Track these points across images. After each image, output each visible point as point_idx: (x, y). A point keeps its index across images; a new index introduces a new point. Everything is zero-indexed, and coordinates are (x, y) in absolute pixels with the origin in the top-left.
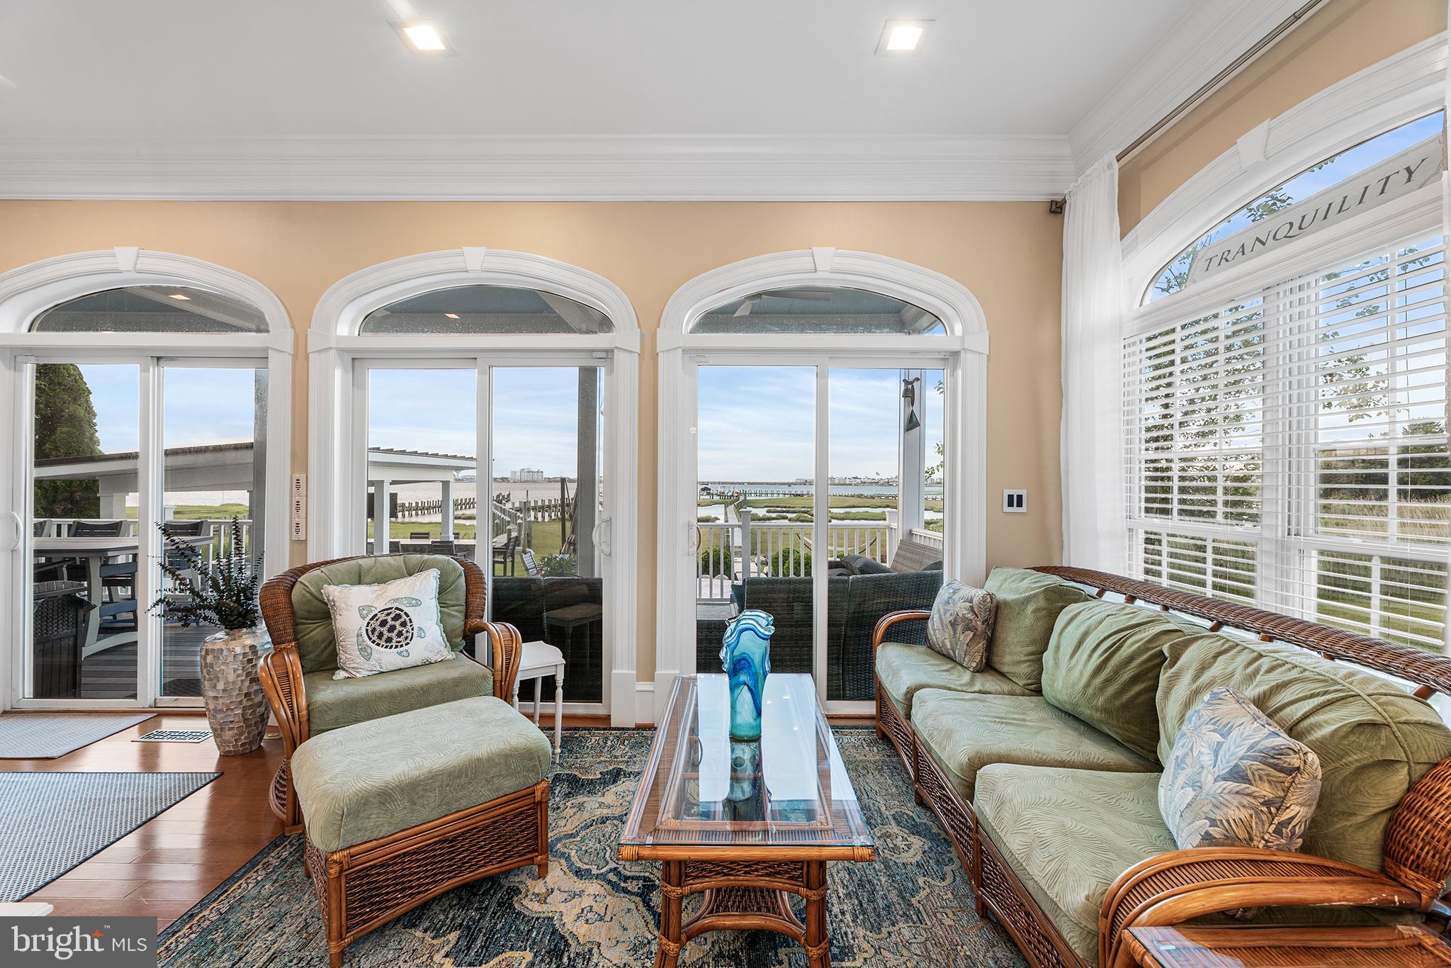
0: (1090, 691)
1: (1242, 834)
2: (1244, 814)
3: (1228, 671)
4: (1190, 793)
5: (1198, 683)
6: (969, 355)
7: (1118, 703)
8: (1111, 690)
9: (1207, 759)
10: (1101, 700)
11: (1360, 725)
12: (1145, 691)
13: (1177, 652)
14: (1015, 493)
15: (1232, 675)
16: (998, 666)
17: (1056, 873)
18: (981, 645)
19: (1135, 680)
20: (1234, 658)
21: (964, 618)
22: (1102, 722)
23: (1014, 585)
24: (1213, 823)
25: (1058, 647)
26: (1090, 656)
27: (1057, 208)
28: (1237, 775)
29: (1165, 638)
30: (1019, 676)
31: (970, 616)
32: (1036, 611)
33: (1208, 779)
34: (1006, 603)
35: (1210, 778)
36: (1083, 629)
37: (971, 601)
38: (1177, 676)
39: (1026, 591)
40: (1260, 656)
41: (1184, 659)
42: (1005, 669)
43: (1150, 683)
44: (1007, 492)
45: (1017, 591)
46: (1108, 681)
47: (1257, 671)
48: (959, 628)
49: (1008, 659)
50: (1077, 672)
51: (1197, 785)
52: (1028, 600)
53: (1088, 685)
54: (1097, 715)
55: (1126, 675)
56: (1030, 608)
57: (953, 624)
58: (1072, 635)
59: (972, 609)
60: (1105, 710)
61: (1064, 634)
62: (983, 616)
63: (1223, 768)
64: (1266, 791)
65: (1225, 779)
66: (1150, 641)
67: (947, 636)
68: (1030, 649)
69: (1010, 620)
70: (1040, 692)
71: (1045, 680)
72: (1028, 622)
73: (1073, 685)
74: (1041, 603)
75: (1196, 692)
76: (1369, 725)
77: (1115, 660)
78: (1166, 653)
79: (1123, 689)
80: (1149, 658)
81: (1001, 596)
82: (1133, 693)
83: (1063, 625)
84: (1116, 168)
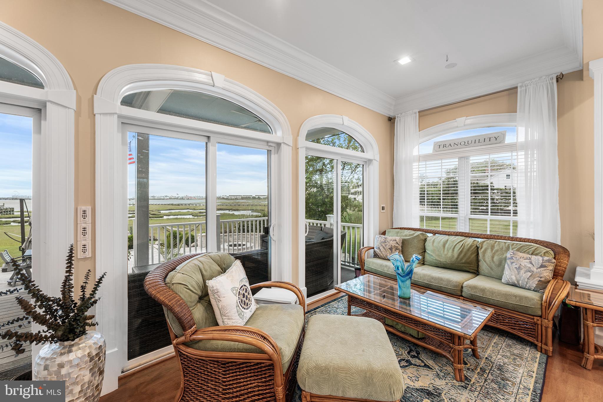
2: (547, 274)
4: (529, 274)
5: (493, 251)
6: (375, 162)
7: (468, 261)
8: (466, 258)
9: (530, 265)
10: (463, 261)
13: (481, 244)
14: (383, 206)
15: (502, 248)
20: (499, 244)
21: (395, 246)
22: (463, 266)
23: (403, 234)
26: (454, 250)
27: (391, 120)
29: (475, 243)
31: (397, 245)
32: (418, 241)
35: (535, 269)
36: (441, 244)
37: (396, 241)
38: (485, 250)
39: (410, 235)
41: (485, 246)
43: (476, 254)
45: (406, 236)
46: (464, 255)
48: (394, 250)
50: (450, 254)
51: (530, 271)
52: (414, 238)
55: (468, 254)
56: (415, 241)
59: (397, 243)
60: (465, 263)
62: (401, 244)
65: (540, 268)
66: (472, 243)
68: (418, 252)
69: (409, 245)
70: (423, 264)
71: (427, 257)
72: (416, 244)
73: (451, 259)
74: (419, 238)
75: (494, 253)
76: (546, 252)
77: (464, 251)
78: (479, 246)
79: (469, 257)
80: (474, 248)
81: (402, 238)
82: (472, 256)
83: (431, 244)
84: (418, 114)
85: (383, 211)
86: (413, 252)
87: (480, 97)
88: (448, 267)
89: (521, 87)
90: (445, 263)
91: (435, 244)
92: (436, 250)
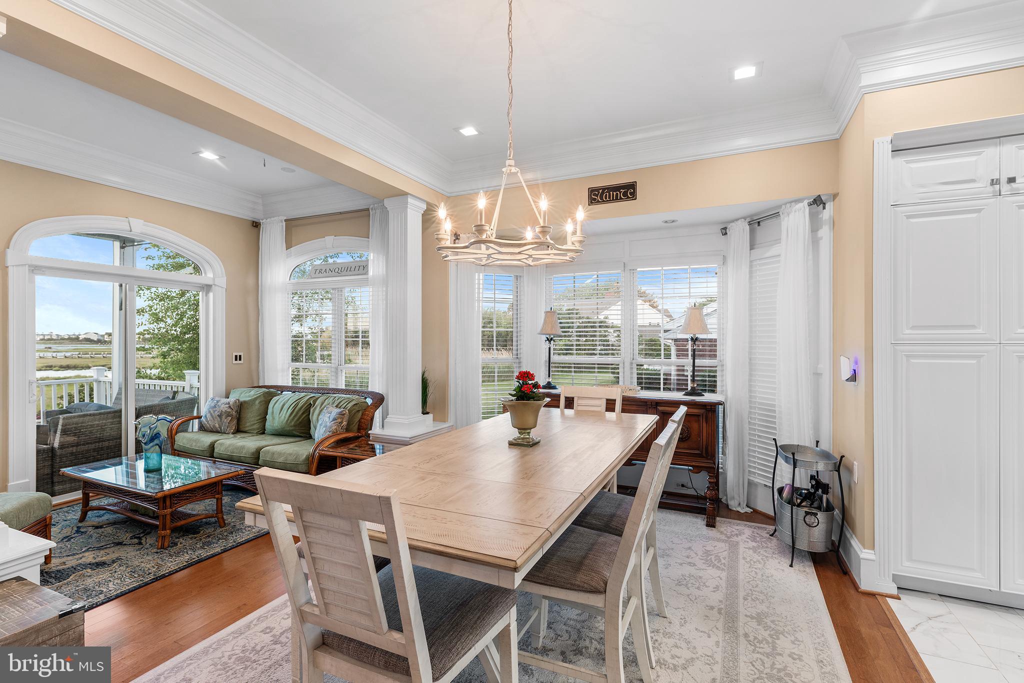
0: (289, 421)
2: (336, 426)
3: (328, 402)
4: (324, 429)
5: (321, 408)
6: (217, 287)
7: (298, 422)
8: (296, 419)
9: (327, 420)
10: (293, 423)
11: (355, 405)
12: (306, 416)
13: (315, 402)
14: (238, 354)
16: (242, 429)
17: (296, 457)
18: (235, 422)
19: (303, 414)
20: (329, 399)
21: (226, 412)
22: (293, 430)
23: (247, 394)
24: (330, 432)
25: (273, 412)
26: (287, 411)
27: (256, 225)
28: (334, 419)
29: (311, 399)
30: (254, 429)
32: (260, 403)
34: (245, 402)
35: (329, 423)
36: (282, 404)
37: (229, 403)
38: (315, 408)
39: (253, 396)
40: (335, 397)
41: (316, 404)
42: (247, 429)
43: (308, 413)
44: (235, 354)
45: (249, 396)
46: (295, 416)
47: (335, 401)
48: (224, 417)
49: (248, 424)
50: (283, 417)
51: (326, 425)
52: (256, 399)
53: (288, 420)
54: (291, 428)
55: (300, 414)
56: (257, 402)
57: (220, 416)
58: (278, 406)
59: (230, 407)
60: (295, 426)
61: (275, 406)
62: (235, 409)
63: (331, 419)
64: (339, 420)
65: (332, 422)
66: (307, 401)
67: (216, 422)
68: (259, 418)
69: (248, 409)
70: (263, 433)
71: (268, 425)
72: (257, 407)
73: (282, 422)
74: (262, 399)
75: (321, 411)
76: (356, 404)
77: (296, 410)
78: (312, 403)
79: (299, 418)
80: (307, 406)
81: (242, 399)
82: (303, 417)
83: (273, 405)
84: (284, 223)
85: (238, 362)
86: (251, 419)
87: (340, 213)
88: (282, 434)
89: (372, 209)
90: (276, 428)
91: (276, 405)
92: (274, 413)
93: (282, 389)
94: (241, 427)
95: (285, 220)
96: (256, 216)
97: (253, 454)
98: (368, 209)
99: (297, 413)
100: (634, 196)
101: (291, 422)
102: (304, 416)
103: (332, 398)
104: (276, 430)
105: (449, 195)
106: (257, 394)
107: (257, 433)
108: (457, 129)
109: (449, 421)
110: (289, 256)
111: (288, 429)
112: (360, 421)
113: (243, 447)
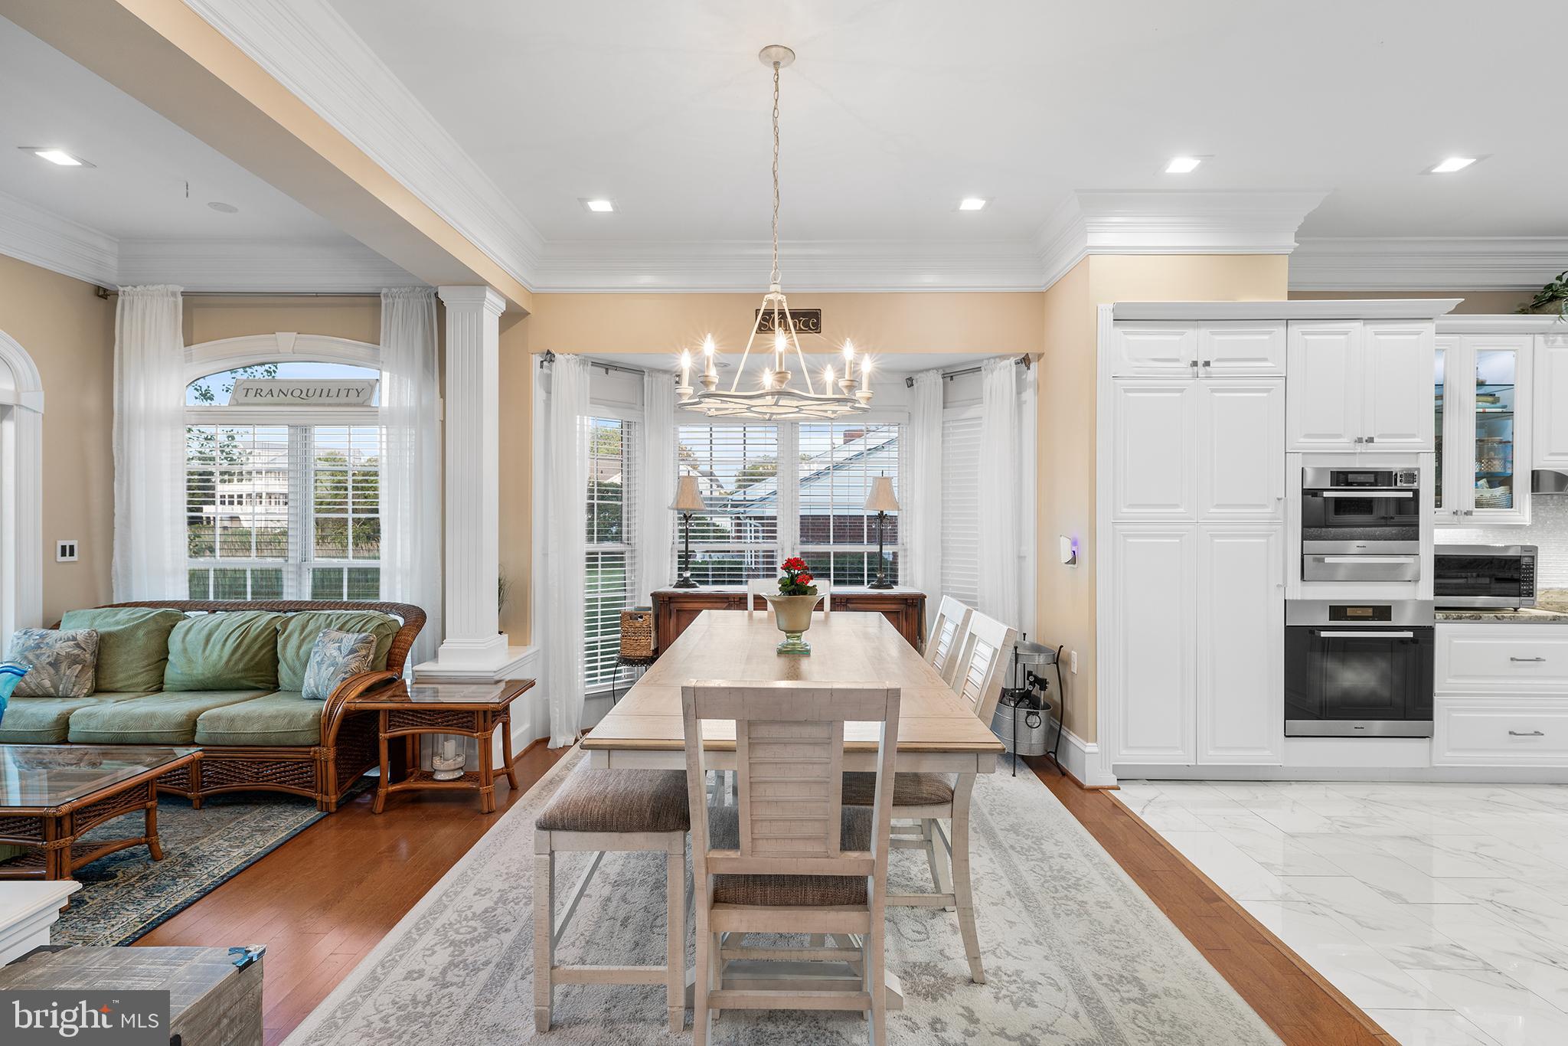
0: (232, 663)
1: (357, 671)
2: (357, 664)
3: (318, 625)
4: (332, 669)
5: (303, 635)
6: (22, 412)
7: (253, 663)
8: (247, 658)
9: (336, 653)
10: (240, 666)
11: (379, 625)
12: (269, 651)
13: (286, 624)
14: (67, 544)
15: (320, 625)
16: (109, 686)
18: (91, 673)
19: (261, 648)
20: (317, 619)
21: (68, 655)
22: (239, 678)
23: (112, 619)
24: (346, 673)
25: (185, 650)
26: (223, 645)
27: (107, 295)
28: (353, 652)
29: (274, 621)
30: (138, 685)
31: (77, 651)
32: (147, 633)
33: (340, 660)
34: (110, 634)
35: (341, 659)
36: (201, 636)
37: (74, 640)
38: (289, 636)
39: (128, 621)
40: (329, 615)
41: (290, 628)
42: (119, 685)
43: (271, 646)
44: (60, 543)
45: (117, 623)
46: (245, 653)
47: (332, 621)
48: (63, 665)
49: (121, 676)
50: (215, 656)
51: (334, 664)
52: (137, 627)
53: (229, 660)
54: (236, 676)
55: (256, 647)
56: (141, 633)
57: (54, 664)
58: (195, 639)
59: (76, 646)
60: (245, 670)
61: (189, 639)
62: (89, 649)
63: (345, 651)
64: (364, 652)
66: (267, 624)
67: (44, 676)
68: (145, 663)
69: (118, 647)
70: (160, 690)
71: (174, 673)
72: (140, 643)
73: (215, 666)
74: (152, 626)
75: (304, 640)
76: (382, 624)
77: (246, 641)
78: (278, 628)
79: (255, 655)
80: (268, 634)
81: (102, 630)
82: (261, 654)
83: (181, 636)
84: (180, 299)
85: (70, 558)
86: (129, 664)
87: (317, 295)
88: (211, 686)
89: (386, 296)
90: (201, 677)
91: (189, 636)
92: (189, 650)
93: (184, 606)
94: (102, 682)
95: (183, 294)
96: (109, 277)
97: (180, 725)
98: (377, 295)
99: (249, 647)
100: (817, 328)
101: (236, 663)
102: (264, 651)
103: (322, 619)
104: (198, 681)
105: (533, 290)
106: (136, 619)
107: (144, 691)
108: (583, 201)
109: (532, 643)
110: (189, 359)
111: (231, 676)
112: (390, 653)
113: (152, 716)
